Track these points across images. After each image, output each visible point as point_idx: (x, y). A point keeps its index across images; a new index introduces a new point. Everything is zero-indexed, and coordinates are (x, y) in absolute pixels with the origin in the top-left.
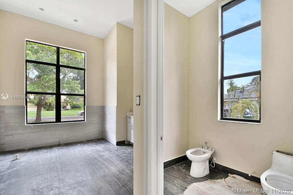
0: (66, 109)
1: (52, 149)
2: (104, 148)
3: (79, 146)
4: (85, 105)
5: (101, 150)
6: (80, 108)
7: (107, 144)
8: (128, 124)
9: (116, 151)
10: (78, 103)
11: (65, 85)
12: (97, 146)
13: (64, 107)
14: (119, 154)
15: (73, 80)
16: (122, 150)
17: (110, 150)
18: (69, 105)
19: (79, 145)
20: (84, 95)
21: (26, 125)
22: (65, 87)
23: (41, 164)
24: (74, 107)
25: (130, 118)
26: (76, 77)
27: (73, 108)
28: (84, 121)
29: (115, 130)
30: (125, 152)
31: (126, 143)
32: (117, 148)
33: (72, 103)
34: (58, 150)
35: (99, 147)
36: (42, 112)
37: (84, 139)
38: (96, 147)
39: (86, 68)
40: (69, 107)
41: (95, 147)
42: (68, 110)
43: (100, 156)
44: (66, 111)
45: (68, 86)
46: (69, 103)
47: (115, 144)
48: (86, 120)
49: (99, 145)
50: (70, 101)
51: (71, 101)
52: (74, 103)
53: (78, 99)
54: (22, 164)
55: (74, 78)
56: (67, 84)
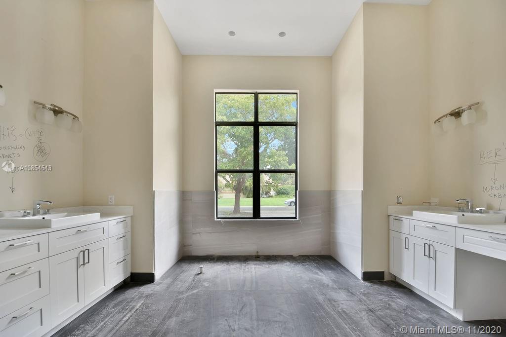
0: (270, 196)
1: (247, 262)
2: (334, 281)
3: (287, 265)
4: (296, 189)
5: (331, 284)
6: (288, 194)
7: (339, 271)
8: (392, 234)
9: (364, 295)
10: (286, 186)
11: (266, 160)
12: (320, 273)
13: (267, 193)
14: (373, 306)
15: (277, 150)
16: (381, 297)
17: (348, 290)
18: (272, 190)
19: (288, 263)
20: (295, 171)
21: (215, 220)
22: (267, 162)
23: (229, 291)
24: (280, 193)
25: (398, 220)
26: (282, 146)
27: (278, 195)
28: (295, 218)
29: (359, 245)
30: (389, 305)
31: (387, 278)
32: (367, 286)
33: (277, 187)
34: (255, 266)
35: (325, 276)
36: (241, 199)
37: (295, 253)
38: (319, 275)
39: (298, 121)
40: (272, 193)
41: (317, 273)
42: (272, 197)
43: (329, 300)
44: (270, 199)
45: (270, 160)
46: (273, 186)
47: (360, 276)
48: (299, 218)
49: (324, 270)
50: (273, 184)
51: (275, 184)
52: (280, 186)
53: (285, 181)
54: (206, 284)
55: (279, 147)
56: (270, 157)
